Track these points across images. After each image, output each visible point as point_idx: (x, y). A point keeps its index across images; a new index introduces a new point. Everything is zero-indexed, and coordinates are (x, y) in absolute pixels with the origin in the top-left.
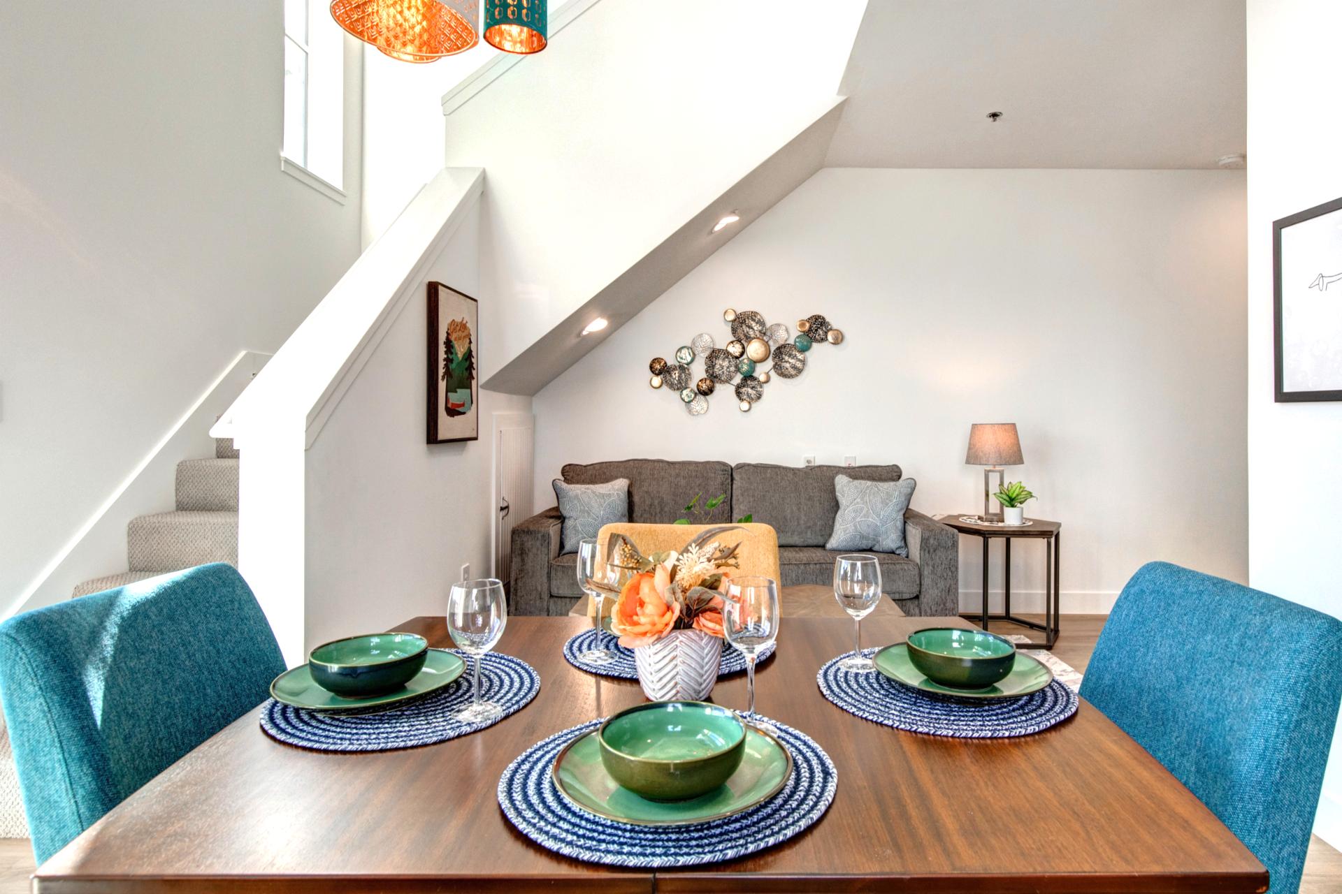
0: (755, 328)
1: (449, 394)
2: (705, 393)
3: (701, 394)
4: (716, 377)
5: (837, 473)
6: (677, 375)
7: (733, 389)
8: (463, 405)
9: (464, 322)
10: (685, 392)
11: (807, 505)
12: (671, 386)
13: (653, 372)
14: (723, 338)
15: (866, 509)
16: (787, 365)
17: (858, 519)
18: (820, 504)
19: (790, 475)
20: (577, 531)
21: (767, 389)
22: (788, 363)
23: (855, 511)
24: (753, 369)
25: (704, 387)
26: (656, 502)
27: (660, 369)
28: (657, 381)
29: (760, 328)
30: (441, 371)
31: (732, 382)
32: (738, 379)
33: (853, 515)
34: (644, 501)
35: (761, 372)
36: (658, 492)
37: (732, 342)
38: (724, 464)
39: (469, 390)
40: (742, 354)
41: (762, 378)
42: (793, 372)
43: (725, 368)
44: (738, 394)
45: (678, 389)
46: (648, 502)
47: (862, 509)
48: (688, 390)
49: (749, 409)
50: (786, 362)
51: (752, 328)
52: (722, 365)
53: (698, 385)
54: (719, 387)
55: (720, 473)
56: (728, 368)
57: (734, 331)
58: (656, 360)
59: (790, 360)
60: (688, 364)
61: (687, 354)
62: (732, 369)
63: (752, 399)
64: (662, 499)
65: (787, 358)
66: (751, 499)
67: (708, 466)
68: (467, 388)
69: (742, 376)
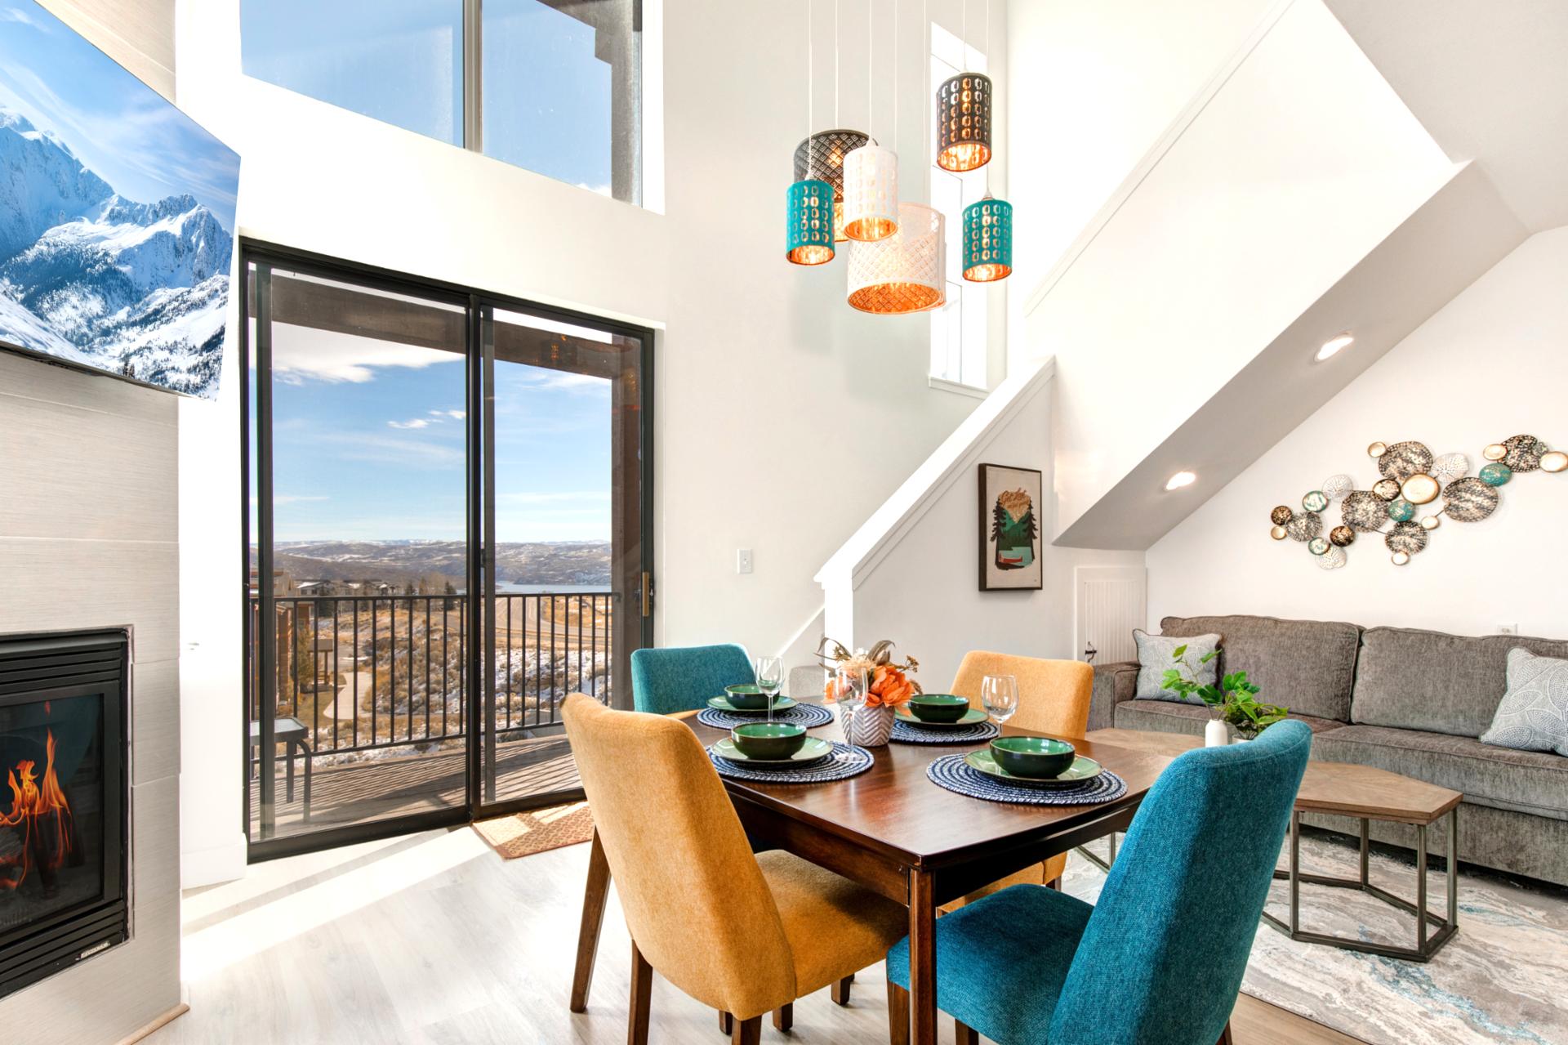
0: (1416, 462)
1: (1000, 552)
2: (1341, 544)
3: (1336, 544)
4: (1358, 524)
5: (1510, 647)
6: (1304, 524)
7: (1383, 537)
8: (1021, 560)
9: (1022, 491)
10: (1314, 543)
11: (1459, 684)
12: (1297, 537)
13: (1274, 522)
14: (1367, 477)
15: (1541, 697)
16: (1470, 505)
17: (1527, 709)
18: (1483, 684)
19: (1442, 644)
20: (1149, 679)
21: (1433, 538)
22: (1471, 502)
23: (1525, 697)
24: (1413, 514)
25: (1341, 537)
26: (1251, 661)
27: (1281, 518)
28: (1281, 531)
29: (1424, 462)
30: (990, 533)
31: (1381, 529)
32: (1390, 525)
33: (1521, 702)
34: (1238, 659)
35: (1424, 516)
36: (1255, 651)
37: (1381, 482)
38: (1349, 626)
39: (1029, 549)
40: (1396, 496)
41: (1428, 523)
42: (1476, 513)
43: (1371, 513)
44: (1389, 543)
45: (1305, 540)
46: (1242, 660)
47: (1535, 696)
48: (1319, 541)
49: (1406, 563)
50: (1467, 501)
51: (1411, 462)
52: (1367, 508)
53: (1332, 535)
54: (1362, 537)
55: (1341, 635)
56: (1375, 512)
57: (1383, 468)
58: (1280, 509)
59: (1473, 498)
60: (1317, 512)
61: (1317, 500)
62: (1381, 514)
63: (1411, 550)
64: (1259, 658)
65: (1468, 496)
66: (1379, 669)
67: (1326, 627)
68: (1026, 545)
69: (1395, 523)
